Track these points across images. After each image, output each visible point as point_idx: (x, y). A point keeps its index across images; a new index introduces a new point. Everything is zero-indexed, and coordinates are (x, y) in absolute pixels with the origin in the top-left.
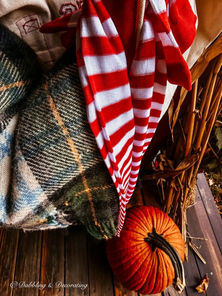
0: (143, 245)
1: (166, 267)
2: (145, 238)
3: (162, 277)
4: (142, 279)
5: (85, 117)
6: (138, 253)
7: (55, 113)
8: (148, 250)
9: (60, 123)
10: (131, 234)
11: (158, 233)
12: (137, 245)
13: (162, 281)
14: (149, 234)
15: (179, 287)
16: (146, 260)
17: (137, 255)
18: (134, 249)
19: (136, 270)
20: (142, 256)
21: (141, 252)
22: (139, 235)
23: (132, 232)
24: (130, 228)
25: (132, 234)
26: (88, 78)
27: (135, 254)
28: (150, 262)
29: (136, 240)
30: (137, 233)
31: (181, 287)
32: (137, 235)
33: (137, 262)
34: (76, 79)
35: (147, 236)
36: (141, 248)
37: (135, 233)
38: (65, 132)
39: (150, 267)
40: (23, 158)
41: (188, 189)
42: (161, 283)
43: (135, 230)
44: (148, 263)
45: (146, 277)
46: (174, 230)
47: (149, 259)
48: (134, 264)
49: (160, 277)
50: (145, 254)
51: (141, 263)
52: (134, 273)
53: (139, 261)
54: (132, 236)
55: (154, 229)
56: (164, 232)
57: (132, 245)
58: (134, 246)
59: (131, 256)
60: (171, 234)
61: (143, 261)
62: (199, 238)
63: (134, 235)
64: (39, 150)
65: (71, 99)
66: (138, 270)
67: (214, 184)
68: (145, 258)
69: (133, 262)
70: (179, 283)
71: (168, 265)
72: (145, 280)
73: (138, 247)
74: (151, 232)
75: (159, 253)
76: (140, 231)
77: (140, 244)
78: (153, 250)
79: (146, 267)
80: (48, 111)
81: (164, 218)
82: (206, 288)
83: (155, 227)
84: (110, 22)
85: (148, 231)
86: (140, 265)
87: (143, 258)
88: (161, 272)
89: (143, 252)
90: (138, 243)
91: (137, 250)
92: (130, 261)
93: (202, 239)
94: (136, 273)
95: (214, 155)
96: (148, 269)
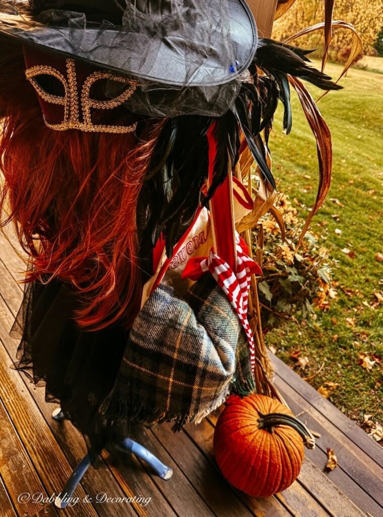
0: (260, 434)
1: (290, 439)
2: (257, 426)
3: (292, 451)
4: (278, 466)
5: (232, 307)
6: (260, 443)
7: (221, 312)
8: (267, 435)
9: (225, 315)
10: (243, 432)
11: (265, 413)
12: (255, 437)
13: (295, 456)
14: (258, 421)
15: (311, 443)
16: (271, 445)
17: (261, 446)
18: (255, 442)
19: (268, 461)
20: (265, 443)
21: (262, 440)
22: (251, 427)
23: (242, 429)
24: (239, 427)
25: (244, 430)
26: (228, 289)
27: (258, 447)
28: (275, 445)
29: (251, 434)
30: (248, 426)
31: (312, 442)
32: (249, 429)
33: (264, 452)
34: (222, 293)
35: (258, 424)
36: (260, 437)
37: (246, 428)
38: (229, 318)
39: (278, 449)
40: (221, 338)
41: (262, 359)
42: (295, 458)
43: (245, 425)
44: (274, 446)
45: (280, 461)
46: (276, 404)
47: (273, 442)
48: (263, 456)
49: (292, 453)
50: (266, 440)
51: (269, 450)
52: (268, 465)
53: (266, 450)
54: (245, 433)
55: (259, 414)
56: (269, 411)
57: (250, 440)
58: (253, 440)
59: (256, 451)
60: (277, 408)
61: (269, 447)
62: (299, 414)
63: (246, 430)
64: (224, 331)
65: (224, 302)
66: (270, 460)
67: (277, 350)
68: (269, 443)
69: (261, 455)
70: (309, 440)
71: (291, 438)
72: (281, 465)
73: (257, 438)
74: (258, 417)
75: (278, 431)
76: (249, 423)
77: (257, 434)
78: (270, 432)
79: (275, 451)
80: (217, 313)
81: (261, 398)
82: (336, 460)
83: (259, 410)
84: (226, 264)
85: (256, 419)
86: (269, 454)
87: (267, 445)
88: (289, 447)
89: (264, 439)
90: (254, 434)
91: (258, 441)
92: (258, 456)
93: (303, 412)
94: (270, 463)
95: (267, 310)
96: (277, 451)
